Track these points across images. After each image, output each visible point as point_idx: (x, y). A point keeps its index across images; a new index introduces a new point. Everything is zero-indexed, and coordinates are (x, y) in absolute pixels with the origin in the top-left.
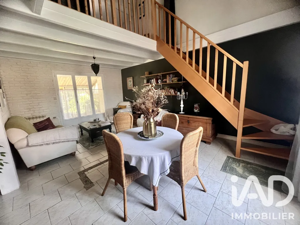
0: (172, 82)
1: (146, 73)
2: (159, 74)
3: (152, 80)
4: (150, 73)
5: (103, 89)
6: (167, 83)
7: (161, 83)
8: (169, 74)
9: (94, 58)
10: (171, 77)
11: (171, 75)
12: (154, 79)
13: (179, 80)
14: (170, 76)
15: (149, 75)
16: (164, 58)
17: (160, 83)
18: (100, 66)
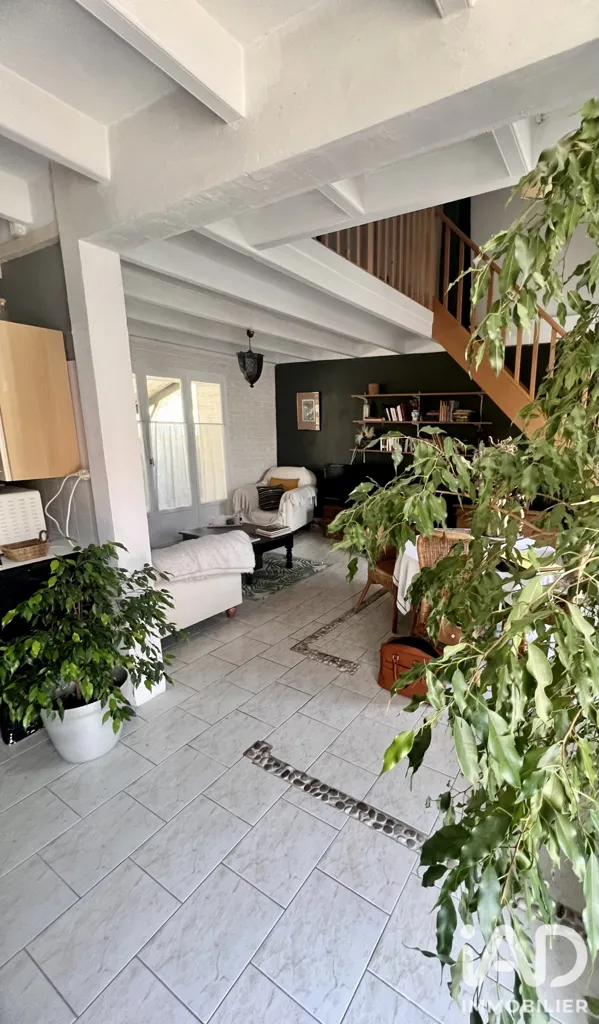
0: (454, 420)
1: (371, 386)
2: (414, 395)
3: (392, 410)
4: (382, 389)
5: (224, 424)
6: (438, 420)
7: (419, 420)
8: (447, 399)
9: (250, 334)
10: (452, 406)
11: (452, 402)
12: (398, 407)
13: (472, 417)
14: (448, 405)
15: (380, 393)
16: (443, 350)
17: (415, 419)
18: (264, 359)
